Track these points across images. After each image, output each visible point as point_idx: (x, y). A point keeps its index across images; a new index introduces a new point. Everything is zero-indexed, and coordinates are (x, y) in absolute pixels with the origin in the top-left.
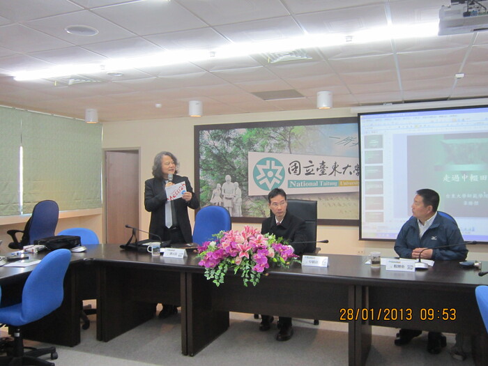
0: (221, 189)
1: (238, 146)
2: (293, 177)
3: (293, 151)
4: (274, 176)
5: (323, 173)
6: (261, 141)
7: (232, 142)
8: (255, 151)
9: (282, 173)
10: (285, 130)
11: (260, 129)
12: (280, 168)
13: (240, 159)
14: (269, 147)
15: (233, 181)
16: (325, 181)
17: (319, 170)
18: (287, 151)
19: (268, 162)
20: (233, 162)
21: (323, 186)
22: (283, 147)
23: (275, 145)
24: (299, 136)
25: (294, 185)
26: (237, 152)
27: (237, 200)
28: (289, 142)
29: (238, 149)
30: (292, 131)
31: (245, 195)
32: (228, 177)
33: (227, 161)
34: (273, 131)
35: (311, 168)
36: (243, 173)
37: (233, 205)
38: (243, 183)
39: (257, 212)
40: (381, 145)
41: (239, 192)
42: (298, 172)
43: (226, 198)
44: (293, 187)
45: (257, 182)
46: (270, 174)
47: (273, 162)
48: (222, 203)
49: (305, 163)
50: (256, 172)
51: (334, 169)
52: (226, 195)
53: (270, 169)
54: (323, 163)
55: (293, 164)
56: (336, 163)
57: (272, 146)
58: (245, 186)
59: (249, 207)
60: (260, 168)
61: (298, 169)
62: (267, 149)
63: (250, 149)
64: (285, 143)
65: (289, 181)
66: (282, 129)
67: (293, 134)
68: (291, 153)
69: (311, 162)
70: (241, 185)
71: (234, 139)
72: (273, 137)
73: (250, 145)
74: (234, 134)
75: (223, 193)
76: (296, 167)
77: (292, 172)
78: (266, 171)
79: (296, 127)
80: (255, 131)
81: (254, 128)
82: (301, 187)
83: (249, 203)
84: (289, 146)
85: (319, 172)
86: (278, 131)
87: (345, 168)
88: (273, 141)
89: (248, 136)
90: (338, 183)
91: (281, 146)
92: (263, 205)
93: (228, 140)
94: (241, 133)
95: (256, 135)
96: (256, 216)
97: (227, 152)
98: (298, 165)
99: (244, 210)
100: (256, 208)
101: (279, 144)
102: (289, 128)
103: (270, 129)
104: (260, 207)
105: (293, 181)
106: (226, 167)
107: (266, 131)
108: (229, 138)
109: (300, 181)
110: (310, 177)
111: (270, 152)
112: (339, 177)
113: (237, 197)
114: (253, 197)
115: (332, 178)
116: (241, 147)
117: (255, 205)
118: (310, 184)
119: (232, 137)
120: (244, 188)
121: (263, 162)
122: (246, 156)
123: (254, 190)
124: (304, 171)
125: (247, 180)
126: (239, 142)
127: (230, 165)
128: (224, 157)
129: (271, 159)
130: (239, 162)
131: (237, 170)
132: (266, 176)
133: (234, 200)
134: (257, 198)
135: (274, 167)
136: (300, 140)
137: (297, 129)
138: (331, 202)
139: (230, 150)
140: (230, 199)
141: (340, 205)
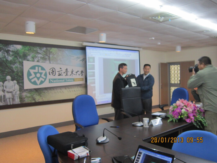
0: (3, 86)
1: (16, 57)
2: (51, 77)
3: (51, 62)
4: (41, 76)
5: (67, 75)
6: (32, 55)
7: (11, 53)
8: (28, 60)
9: (46, 75)
10: (47, 50)
11: (31, 47)
12: (44, 72)
13: (17, 65)
14: (37, 59)
15: (13, 80)
16: (68, 79)
17: (65, 73)
18: (48, 62)
19: (37, 68)
20: (12, 67)
21: (67, 82)
22: (45, 59)
23: (41, 58)
24: (54, 53)
25: (52, 81)
26: (15, 60)
27: (16, 93)
28: (49, 57)
29: (16, 59)
30: (51, 50)
31: (22, 89)
32: (9, 77)
33: (7, 66)
34: (40, 49)
35: (61, 72)
36: (20, 74)
37: (13, 96)
38: (20, 81)
39: (30, 99)
40: (94, 62)
41: (17, 87)
42: (54, 74)
43: (8, 92)
44: (52, 82)
45: (30, 80)
46: (38, 75)
47: (40, 68)
48: (4, 96)
49: (57, 69)
50: (29, 74)
51: (72, 73)
52: (7, 90)
53: (38, 72)
54: (67, 69)
55: (52, 69)
56: (72, 70)
57: (39, 58)
58: (21, 83)
59: (24, 97)
60: (32, 71)
61: (54, 73)
62: (36, 60)
63: (25, 59)
64: (47, 57)
65: (49, 79)
66: (45, 49)
67: (51, 52)
68: (50, 63)
69: (61, 68)
70: (18, 83)
71: (12, 52)
72: (39, 53)
73: (25, 57)
74: (12, 48)
75: (5, 89)
76: (53, 71)
77: (51, 74)
78: (35, 73)
79: (53, 49)
80: (27, 48)
81: (27, 46)
82: (56, 82)
83: (24, 94)
84: (49, 59)
85: (65, 74)
86: (42, 50)
87: (77, 72)
88: (40, 56)
89: (23, 51)
90: (74, 80)
91: (44, 59)
92: (34, 94)
93: (8, 52)
94: (18, 48)
95: (28, 50)
96: (29, 102)
97: (7, 60)
98: (54, 70)
99: (21, 98)
100: (29, 97)
101: (43, 57)
102: (49, 49)
103: (37, 48)
104: (32, 96)
105: (52, 79)
106: (6, 70)
107: (35, 49)
108: (9, 51)
109: (55, 79)
110: (60, 77)
111: (38, 61)
112: (74, 77)
113: (16, 90)
114: (27, 90)
115: (71, 77)
116: (18, 57)
117: (29, 95)
118: (61, 81)
119: (11, 50)
120: (21, 84)
121: (33, 68)
122: (22, 64)
123: (28, 85)
124: (57, 74)
125: (23, 79)
126: (16, 53)
127: (10, 69)
128: (5, 63)
129: (38, 66)
130: (17, 67)
131: (16, 73)
132: (36, 76)
133: (14, 93)
134: (30, 91)
135: (40, 71)
136: (55, 56)
137: (54, 50)
138: (71, 90)
139: (10, 58)
140: (11, 92)
141: (75, 91)
